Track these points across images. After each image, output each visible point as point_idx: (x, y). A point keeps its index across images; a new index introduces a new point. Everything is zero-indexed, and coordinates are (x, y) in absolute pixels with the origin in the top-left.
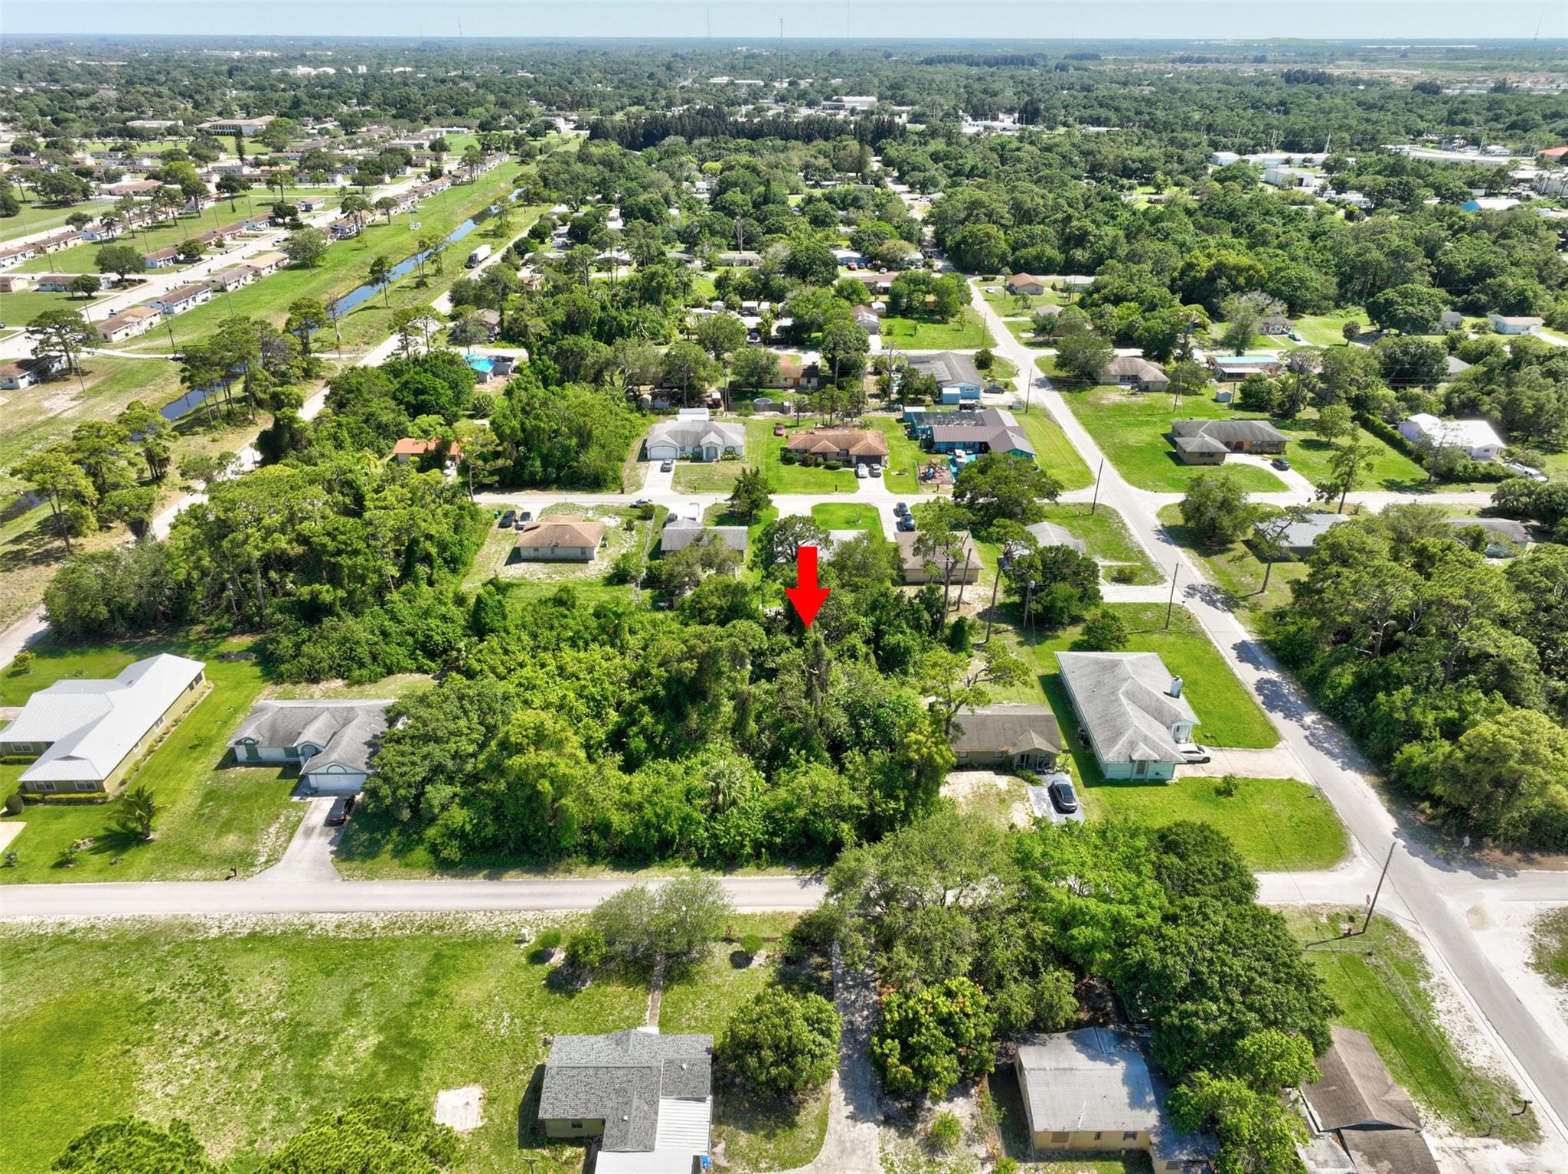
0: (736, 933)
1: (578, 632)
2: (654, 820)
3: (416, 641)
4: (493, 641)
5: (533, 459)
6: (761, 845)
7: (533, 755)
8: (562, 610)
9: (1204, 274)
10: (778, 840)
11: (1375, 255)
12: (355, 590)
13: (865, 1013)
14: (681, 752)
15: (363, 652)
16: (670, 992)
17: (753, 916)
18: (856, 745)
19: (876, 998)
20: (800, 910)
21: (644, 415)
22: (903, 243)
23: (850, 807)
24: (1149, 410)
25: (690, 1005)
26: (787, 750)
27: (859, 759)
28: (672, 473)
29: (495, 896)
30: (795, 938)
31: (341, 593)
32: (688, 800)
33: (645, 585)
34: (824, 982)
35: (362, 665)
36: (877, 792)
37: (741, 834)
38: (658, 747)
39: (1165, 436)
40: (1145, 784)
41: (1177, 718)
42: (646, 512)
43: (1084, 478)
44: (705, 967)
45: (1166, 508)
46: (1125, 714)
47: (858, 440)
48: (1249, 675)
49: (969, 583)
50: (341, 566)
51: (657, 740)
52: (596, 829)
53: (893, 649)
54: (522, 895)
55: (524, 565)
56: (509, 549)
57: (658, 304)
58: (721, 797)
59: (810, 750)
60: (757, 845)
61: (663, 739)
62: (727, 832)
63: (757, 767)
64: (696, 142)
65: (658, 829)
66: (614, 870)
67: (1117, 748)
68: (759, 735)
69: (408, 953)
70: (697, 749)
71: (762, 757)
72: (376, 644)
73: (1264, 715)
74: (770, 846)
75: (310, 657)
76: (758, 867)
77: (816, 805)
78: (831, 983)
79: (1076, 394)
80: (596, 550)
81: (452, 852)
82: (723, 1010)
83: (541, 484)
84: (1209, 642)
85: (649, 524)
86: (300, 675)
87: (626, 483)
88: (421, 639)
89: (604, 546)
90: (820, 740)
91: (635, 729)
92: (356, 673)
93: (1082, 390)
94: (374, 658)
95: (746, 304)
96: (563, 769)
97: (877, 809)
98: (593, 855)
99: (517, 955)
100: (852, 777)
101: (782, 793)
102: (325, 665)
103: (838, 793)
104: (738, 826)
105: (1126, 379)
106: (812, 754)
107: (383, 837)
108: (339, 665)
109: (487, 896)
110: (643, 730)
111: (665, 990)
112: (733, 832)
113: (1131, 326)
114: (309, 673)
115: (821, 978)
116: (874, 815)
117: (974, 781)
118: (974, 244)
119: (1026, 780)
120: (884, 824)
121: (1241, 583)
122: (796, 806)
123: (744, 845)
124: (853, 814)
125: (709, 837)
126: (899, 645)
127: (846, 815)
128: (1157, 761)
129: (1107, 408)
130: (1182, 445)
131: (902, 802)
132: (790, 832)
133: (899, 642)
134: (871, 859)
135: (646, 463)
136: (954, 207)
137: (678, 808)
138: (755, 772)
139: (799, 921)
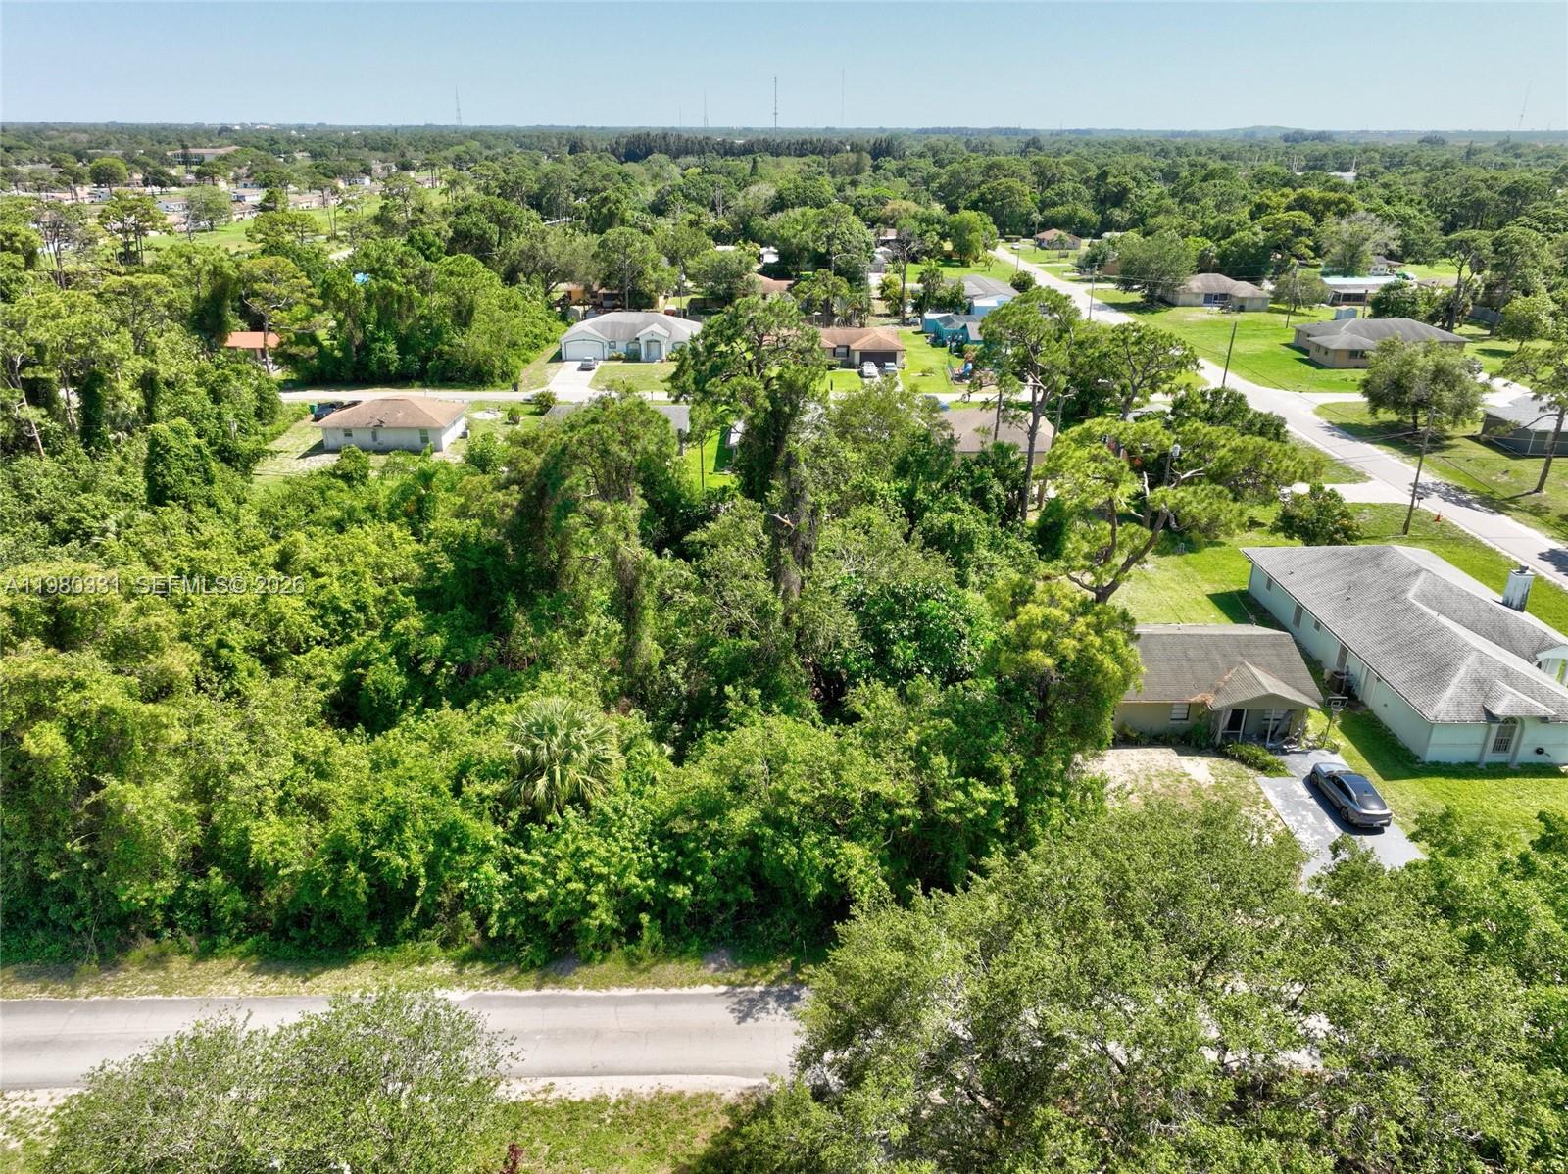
1: (352, 511)
2: (355, 836)
5: (385, 341)
6: (642, 907)
9: (1281, 211)
10: (681, 891)
14: (477, 693)
17: (599, 1104)
18: (877, 677)
20: (731, 1088)
21: (569, 323)
22: (911, 204)
24: (1254, 326)
26: (723, 697)
27: (887, 698)
28: (593, 372)
32: (457, 790)
36: (939, 761)
37: (588, 877)
38: (430, 681)
39: (1287, 345)
40: (1515, 774)
41: (1542, 643)
42: (543, 406)
45: (1326, 406)
47: (861, 337)
49: (1053, 478)
51: (427, 668)
52: (223, 865)
53: (941, 533)
55: (319, 456)
58: (542, 783)
59: (772, 692)
60: (628, 906)
61: (440, 665)
62: (549, 870)
63: (659, 737)
66: (256, 971)
67: (1450, 692)
68: (663, 665)
70: (518, 688)
71: (674, 717)
74: (663, 908)
76: (633, 961)
77: (781, 798)
79: (1148, 315)
80: (447, 439)
83: (399, 379)
85: (542, 418)
87: (523, 382)
89: (464, 436)
91: (386, 647)
93: (1155, 312)
97: (942, 805)
100: (870, 734)
101: (700, 775)
103: (836, 770)
104: (579, 855)
110: (399, 648)
112: (564, 869)
113: (1202, 256)
116: (931, 824)
117: (1135, 767)
118: (994, 200)
119: (1250, 766)
120: (960, 846)
121: (1495, 482)
122: (729, 806)
123: (594, 906)
124: (875, 822)
125: (505, 888)
126: (951, 528)
127: (857, 826)
128: (1544, 720)
129: (1196, 324)
130: (1319, 347)
131: (1009, 787)
132: (714, 872)
133: (950, 524)
134: (947, 944)
135: (559, 364)
136: (968, 170)
137: (426, 809)
138: (650, 745)
139: (725, 1121)
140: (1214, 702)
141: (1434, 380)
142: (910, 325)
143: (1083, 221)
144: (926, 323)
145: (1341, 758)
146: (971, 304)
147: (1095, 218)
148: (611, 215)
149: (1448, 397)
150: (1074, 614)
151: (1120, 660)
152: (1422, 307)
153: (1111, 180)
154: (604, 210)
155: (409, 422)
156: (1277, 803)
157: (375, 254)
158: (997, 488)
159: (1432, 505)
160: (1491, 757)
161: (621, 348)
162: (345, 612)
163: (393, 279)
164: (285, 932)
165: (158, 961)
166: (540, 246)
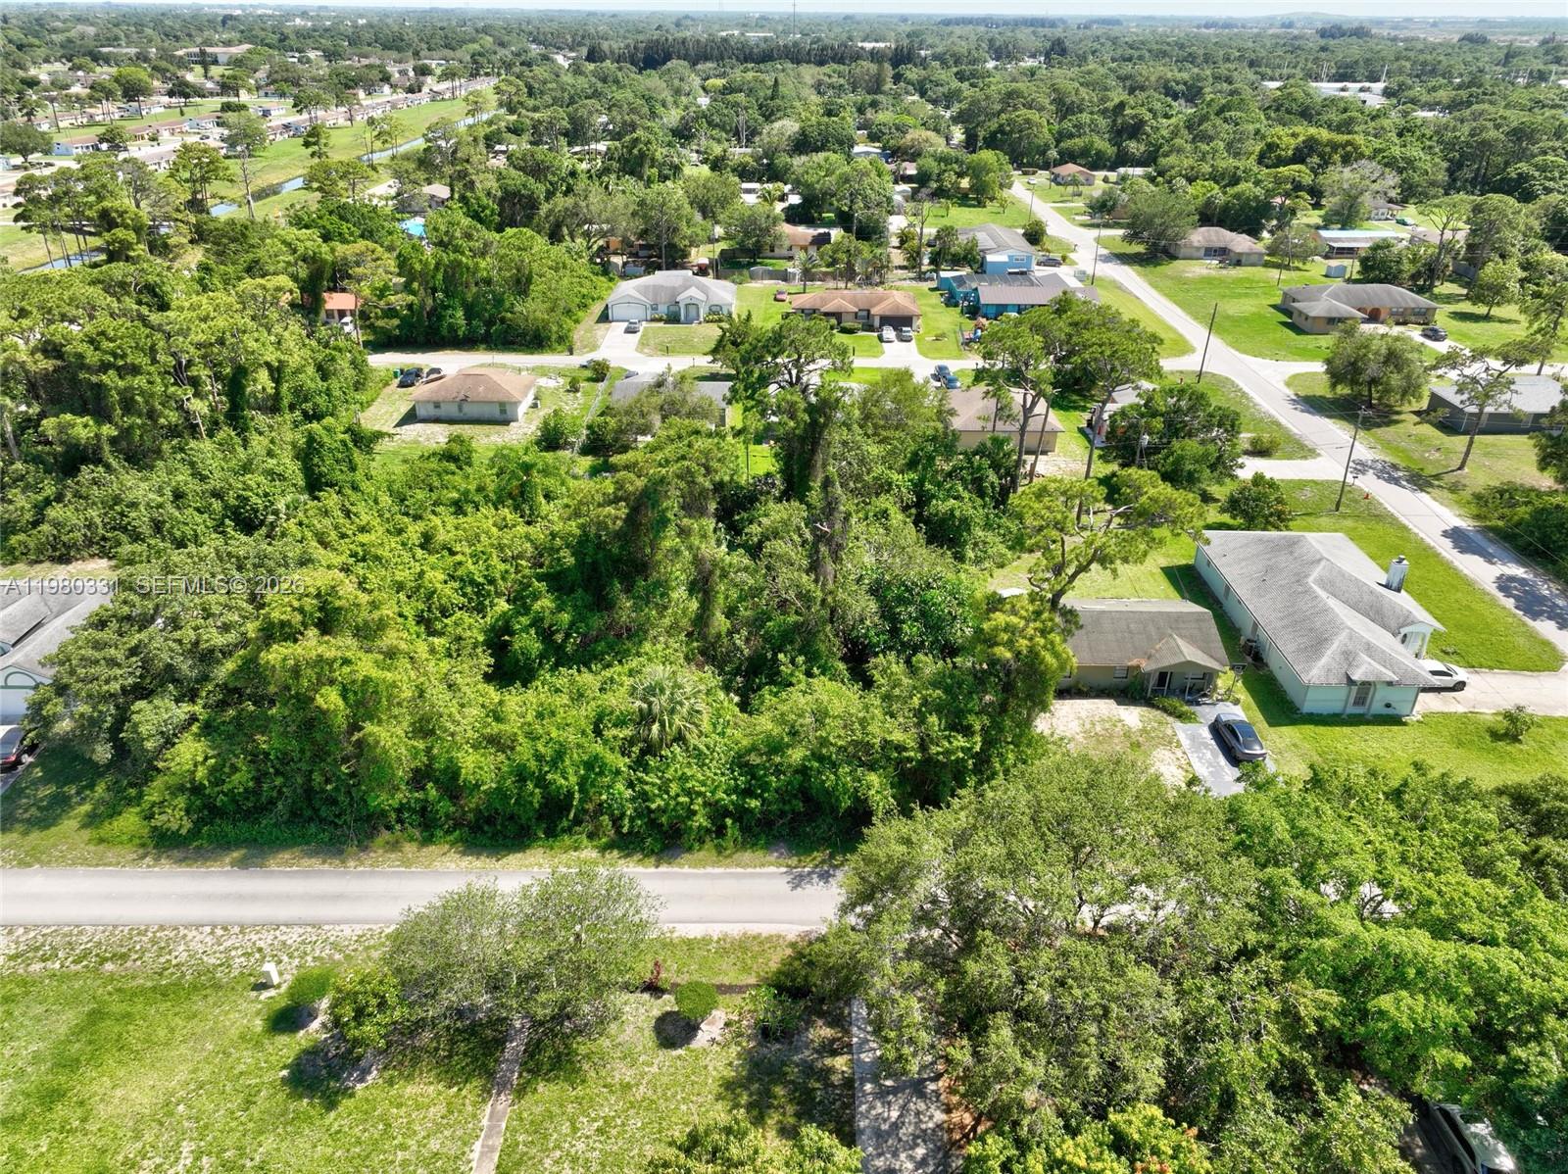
0: (667, 976)
1: (466, 493)
2: (533, 765)
3: (226, 507)
4: (330, 499)
5: (454, 309)
6: (727, 813)
7: (313, 642)
8: (452, 467)
9: (1290, 152)
10: (754, 803)
11: (1492, 134)
12: (131, 427)
13: (920, 1152)
14: (597, 657)
15: (140, 519)
16: (529, 1098)
17: (706, 941)
18: (891, 648)
19: (940, 1117)
20: (792, 932)
21: (611, 280)
22: (931, 134)
23: (886, 743)
24: (1249, 283)
25: (566, 1128)
26: (775, 659)
27: (898, 668)
28: (639, 334)
29: (241, 898)
30: (781, 988)
31: (108, 430)
32: (598, 732)
33: (585, 451)
34: (836, 1079)
35: (136, 537)
36: (933, 719)
37: (689, 793)
38: (560, 648)
39: (1274, 307)
40: (1368, 723)
41: (1408, 620)
42: (599, 372)
43: (1183, 348)
44: (605, 1042)
45: (1295, 376)
46: (1326, 610)
47: (881, 300)
48: (1483, 571)
49: (1044, 453)
50: (106, 386)
51: (559, 638)
52: (436, 782)
53: (943, 521)
54: (288, 898)
55: (419, 426)
56: (404, 409)
57: (641, 178)
58: (655, 728)
59: (813, 657)
60: (718, 813)
61: (568, 636)
62: (664, 788)
63: (727, 688)
64: (699, 67)
65: (541, 781)
66: (464, 854)
67: (1324, 661)
68: (730, 633)
69: (39, 1010)
70: (626, 653)
71: (737, 672)
72: (160, 506)
73: (1525, 624)
74: (741, 814)
75: (57, 525)
76: (720, 850)
77: (824, 742)
78: (849, 1083)
79: (1150, 269)
80: (522, 409)
81: (175, 817)
82: (631, 1140)
83: (467, 343)
84: (1405, 528)
85: (601, 386)
86: (40, 551)
87: (577, 346)
88: (233, 502)
89: (535, 406)
90: (830, 643)
91: (525, 620)
92: (126, 549)
93: (1156, 265)
94: (158, 526)
95: (746, 186)
96: (366, 666)
97: (934, 749)
98: (427, 825)
99: (249, 1014)
100: (887, 698)
101: (765, 723)
102: (78, 535)
103: (863, 722)
104: (684, 778)
105: (1212, 252)
106: (814, 662)
107: (78, 793)
108: (104, 538)
109: (226, 897)
110: (537, 622)
111: (521, 1092)
112: (674, 788)
113: (1209, 203)
114: (55, 549)
115: (830, 1070)
116: (928, 761)
117: (1083, 714)
118: (1011, 132)
119: (1170, 714)
120: (947, 777)
121: (1427, 459)
122: (788, 746)
123: (694, 813)
124: (889, 759)
125: (633, 800)
126: (952, 515)
127: (877, 761)
128: (1390, 684)
129: (1193, 281)
130: (1300, 313)
131: (978, 738)
132: (777, 791)
133: (952, 510)
134: (932, 841)
135: (607, 325)
136: (988, 98)
137: (579, 746)
138: (721, 695)
139: (789, 952)
140: (1147, 666)
141: (1386, 362)
142: (926, 280)
143: (1099, 153)
144: (943, 281)
145: (1240, 708)
146: (984, 258)
147: (1110, 151)
148: (642, 155)
149: (1396, 380)
150: (1027, 620)
151: (1056, 655)
152: (1407, 268)
153: (1128, 111)
154: (635, 151)
155: (491, 396)
156: (1185, 743)
157: (443, 228)
158: (993, 477)
159: (1369, 483)
160: (1352, 710)
161: (663, 310)
162: (478, 585)
163: (463, 253)
164: (480, 828)
165: (394, 846)
166: (583, 204)
